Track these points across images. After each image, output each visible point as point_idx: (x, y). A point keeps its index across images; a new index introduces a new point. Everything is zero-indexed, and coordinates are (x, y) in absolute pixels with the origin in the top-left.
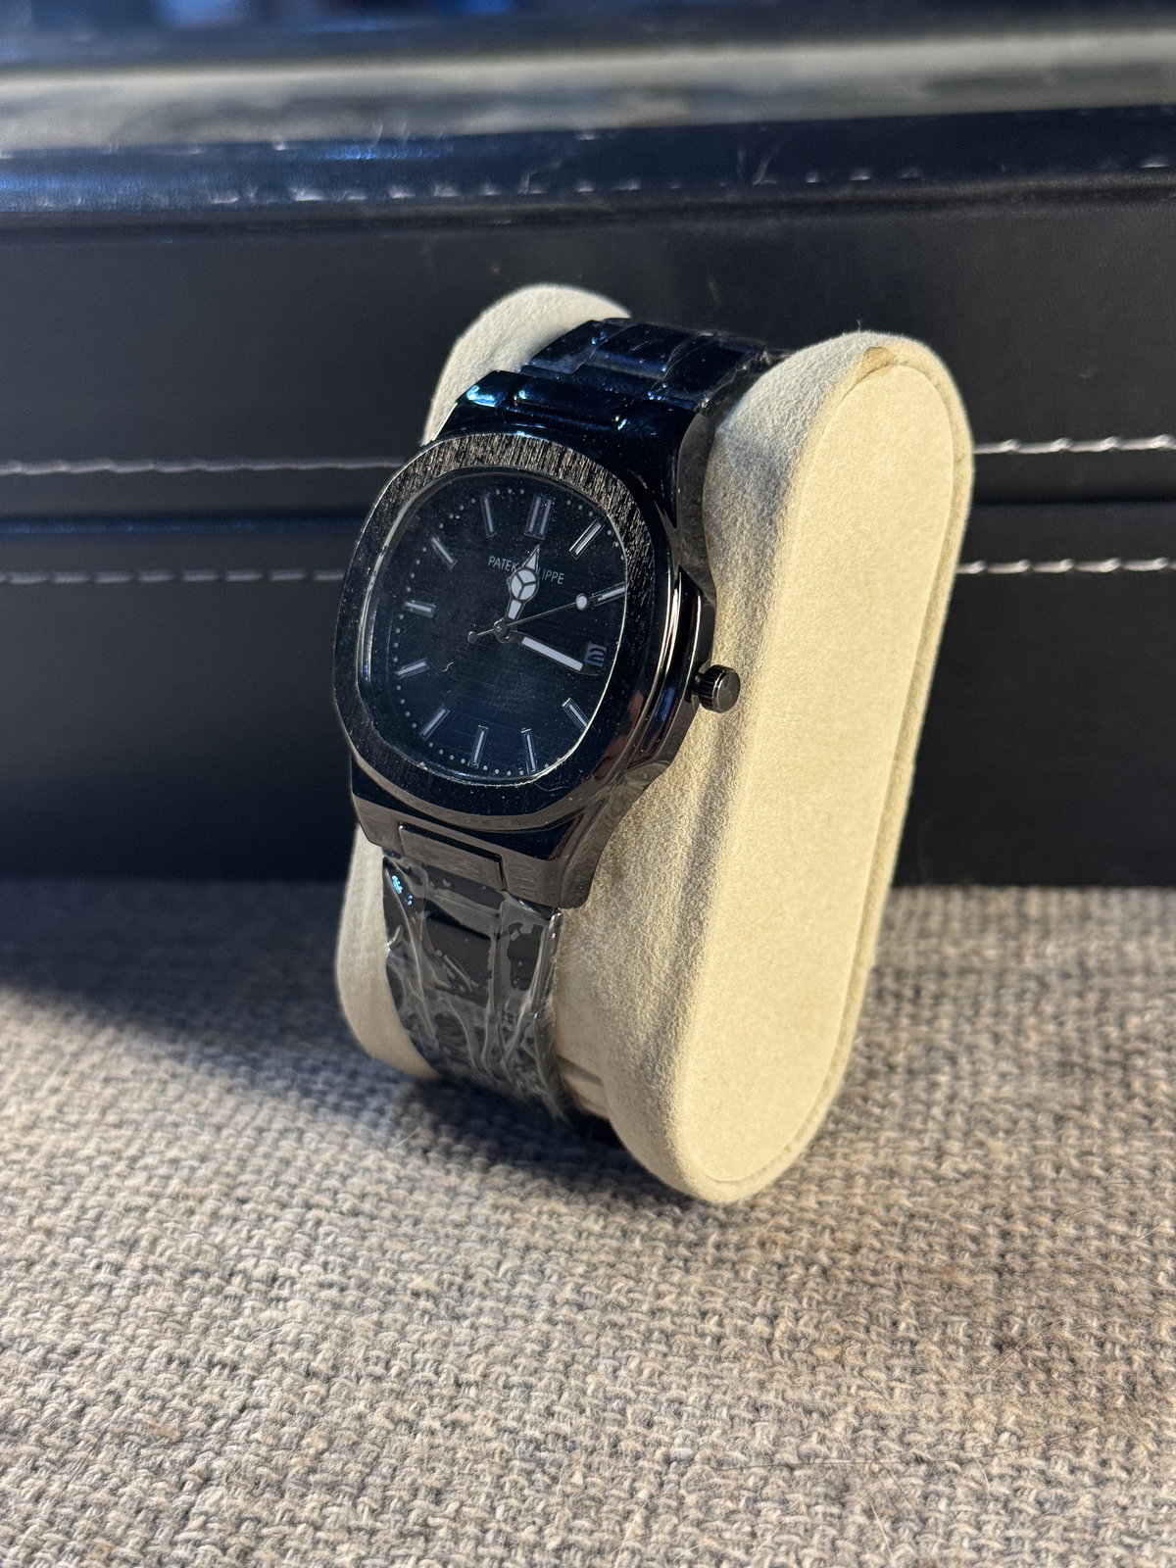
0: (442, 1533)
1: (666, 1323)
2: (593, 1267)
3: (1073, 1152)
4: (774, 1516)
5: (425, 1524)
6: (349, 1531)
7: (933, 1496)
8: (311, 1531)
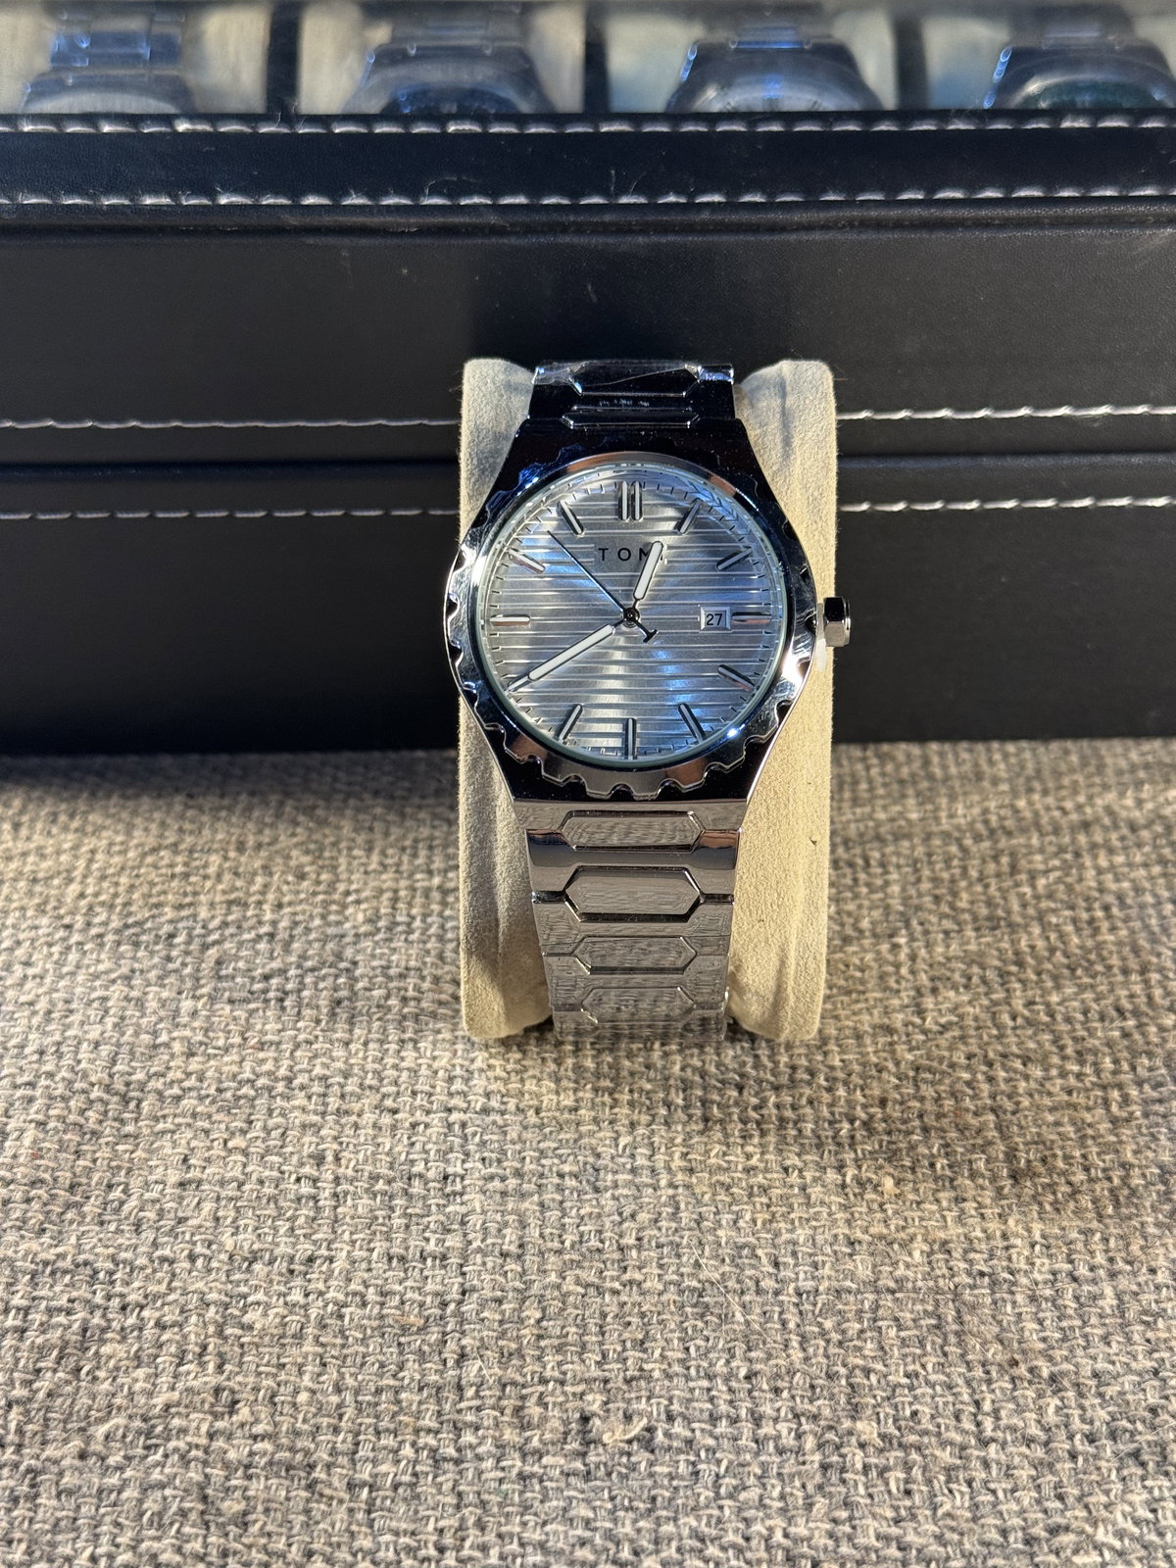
0: (656, 1374)
1: (760, 1179)
2: (689, 1136)
3: (1020, 1002)
4: (893, 1332)
5: (641, 1369)
6: (586, 1381)
7: (1000, 1303)
8: (558, 1386)
